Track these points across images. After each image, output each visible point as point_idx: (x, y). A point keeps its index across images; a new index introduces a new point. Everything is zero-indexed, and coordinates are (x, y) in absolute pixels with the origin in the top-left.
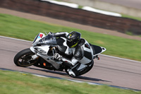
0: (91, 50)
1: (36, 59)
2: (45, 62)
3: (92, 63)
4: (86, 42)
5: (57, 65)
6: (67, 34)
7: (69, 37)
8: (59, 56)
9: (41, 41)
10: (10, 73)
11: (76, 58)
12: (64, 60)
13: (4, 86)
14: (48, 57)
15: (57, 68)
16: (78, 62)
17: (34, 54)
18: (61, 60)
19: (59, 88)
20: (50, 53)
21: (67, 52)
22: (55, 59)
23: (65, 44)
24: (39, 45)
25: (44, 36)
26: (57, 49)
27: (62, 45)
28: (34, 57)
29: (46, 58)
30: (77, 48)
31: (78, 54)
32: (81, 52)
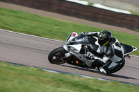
0: (122, 49)
1: (69, 57)
2: (78, 60)
3: (123, 61)
4: (117, 41)
5: (89, 63)
6: (99, 33)
7: (100, 36)
8: (91, 54)
9: (73, 40)
10: (21, 68)
11: (107, 56)
12: (96, 58)
13: (16, 81)
14: (81, 55)
15: (89, 66)
16: (109, 60)
17: (67, 52)
18: (93, 59)
19: (70, 83)
20: (82, 51)
21: (98, 51)
22: (87, 57)
23: (97, 43)
24: (72, 44)
25: (77, 35)
26: (89, 47)
27: (94, 44)
28: (68, 55)
29: (78, 56)
30: (108, 46)
31: (109, 52)
32: (111, 50)
